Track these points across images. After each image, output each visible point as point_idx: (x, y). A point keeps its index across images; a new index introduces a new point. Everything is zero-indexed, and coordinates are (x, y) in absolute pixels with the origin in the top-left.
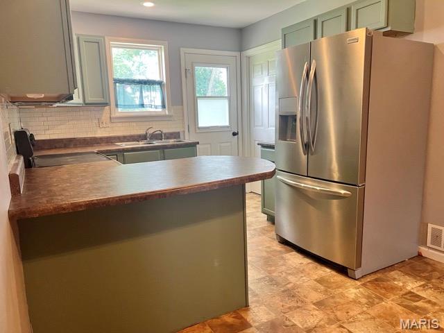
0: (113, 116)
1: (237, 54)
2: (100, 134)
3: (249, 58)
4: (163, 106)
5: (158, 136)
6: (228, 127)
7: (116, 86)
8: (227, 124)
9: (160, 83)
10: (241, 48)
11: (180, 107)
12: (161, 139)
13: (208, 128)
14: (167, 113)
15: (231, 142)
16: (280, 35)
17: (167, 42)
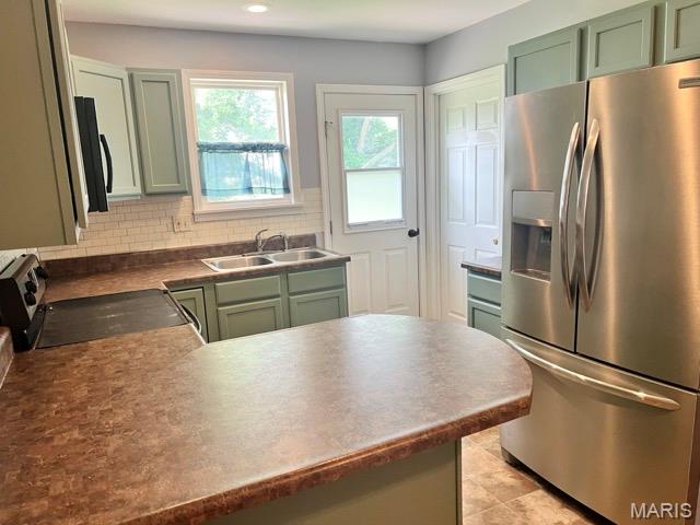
0: (197, 211)
1: (417, 90)
2: (175, 243)
3: (439, 97)
4: (287, 190)
5: (277, 244)
6: (401, 221)
7: (201, 157)
8: (398, 216)
9: (281, 149)
10: (425, 79)
11: (316, 190)
12: (283, 249)
13: (365, 225)
14: (293, 202)
15: (406, 248)
16: (506, 57)
17: (291, 75)
